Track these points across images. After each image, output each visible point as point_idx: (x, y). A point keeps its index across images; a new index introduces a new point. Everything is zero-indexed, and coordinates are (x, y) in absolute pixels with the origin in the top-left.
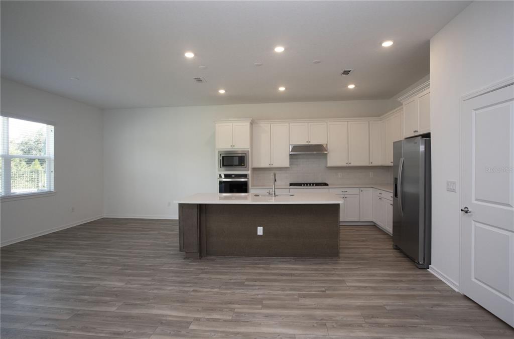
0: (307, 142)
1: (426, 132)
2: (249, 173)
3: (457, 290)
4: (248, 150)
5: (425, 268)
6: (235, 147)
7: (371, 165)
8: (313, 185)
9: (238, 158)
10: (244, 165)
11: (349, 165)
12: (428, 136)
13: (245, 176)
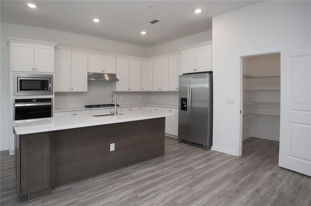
0: (102, 71)
1: (210, 70)
2: (53, 97)
3: (235, 155)
4: (51, 74)
5: (209, 149)
6: (37, 71)
7: (142, 91)
8: (109, 106)
9: (40, 81)
10: (47, 90)
11: (130, 91)
12: (211, 73)
13: (49, 100)
